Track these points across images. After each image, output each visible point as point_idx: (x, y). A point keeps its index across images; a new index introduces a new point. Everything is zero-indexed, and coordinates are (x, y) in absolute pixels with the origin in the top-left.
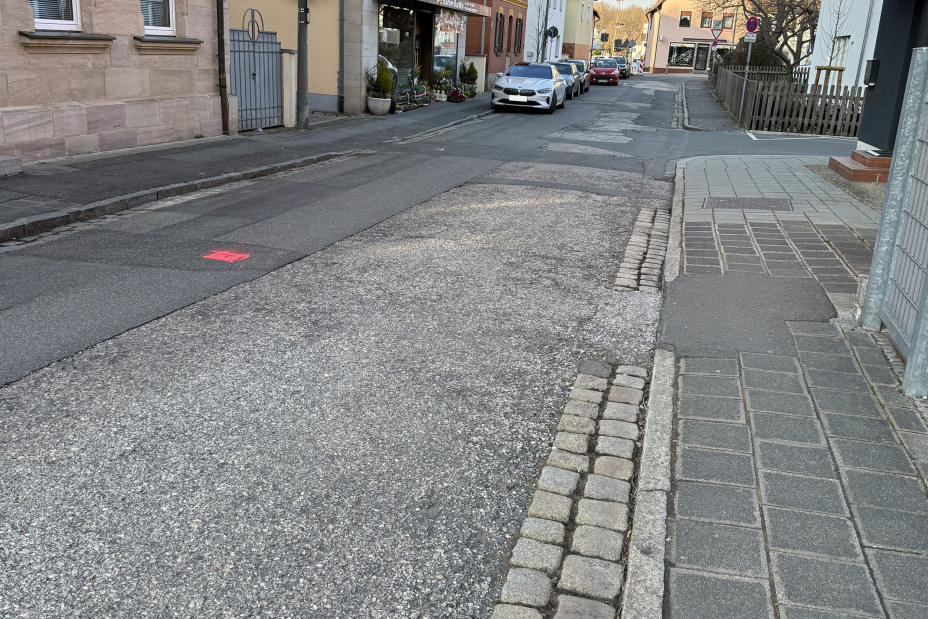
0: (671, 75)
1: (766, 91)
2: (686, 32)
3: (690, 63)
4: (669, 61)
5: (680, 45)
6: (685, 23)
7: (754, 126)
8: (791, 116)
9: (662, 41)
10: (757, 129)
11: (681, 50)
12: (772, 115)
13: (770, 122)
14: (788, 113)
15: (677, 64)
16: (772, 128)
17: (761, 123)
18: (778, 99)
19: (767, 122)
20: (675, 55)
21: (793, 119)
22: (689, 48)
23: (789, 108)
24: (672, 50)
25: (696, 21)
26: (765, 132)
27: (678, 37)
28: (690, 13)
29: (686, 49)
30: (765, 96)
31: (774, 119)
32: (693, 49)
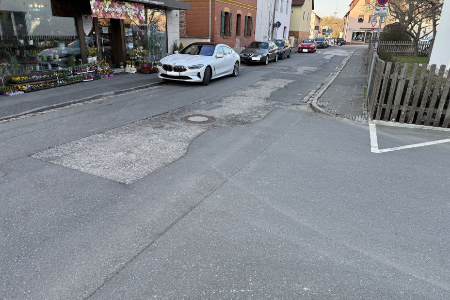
0: (353, 45)
1: (396, 74)
2: (361, 25)
3: (362, 40)
4: (352, 39)
5: (358, 31)
6: (361, 20)
7: (378, 115)
8: (427, 106)
9: (349, 29)
10: (382, 119)
11: (358, 34)
12: (402, 103)
13: (400, 111)
14: (423, 102)
15: (357, 40)
16: (402, 119)
17: (387, 112)
18: (411, 84)
19: (395, 111)
20: (355, 36)
21: (431, 109)
22: (362, 33)
23: (425, 96)
24: (354, 33)
25: (366, 19)
26: (392, 124)
27: (357, 27)
28: (363, 16)
29: (361, 33)
30: (394, 81)
31: (404, 108)
32: (364, 33)
